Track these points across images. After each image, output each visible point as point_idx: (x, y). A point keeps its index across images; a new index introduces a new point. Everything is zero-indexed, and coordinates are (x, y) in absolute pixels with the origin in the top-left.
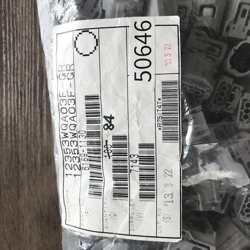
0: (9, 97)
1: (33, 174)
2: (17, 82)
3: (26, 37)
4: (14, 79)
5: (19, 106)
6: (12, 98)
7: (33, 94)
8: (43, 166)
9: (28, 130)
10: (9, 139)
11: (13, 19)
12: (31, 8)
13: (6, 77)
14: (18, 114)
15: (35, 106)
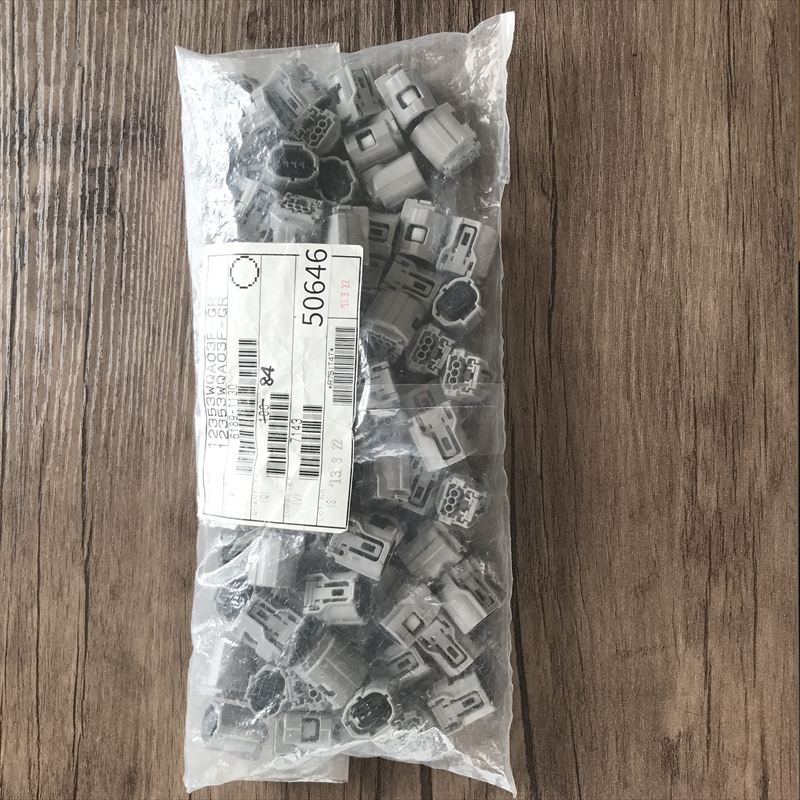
0: (135, 334)
1: (163, 452)
2: (149, 313)
3: (166, 246)
4: (144, 307)
5: (150, 350)
6: (140, 336)
7: (171, 332)
8: (179, 440)
9: (160, 385)
10: (131, 397)
11: (149, 218)
12: (178, 204)
13: (133, 305)
14: (147, 361)
15: (174, 351)
